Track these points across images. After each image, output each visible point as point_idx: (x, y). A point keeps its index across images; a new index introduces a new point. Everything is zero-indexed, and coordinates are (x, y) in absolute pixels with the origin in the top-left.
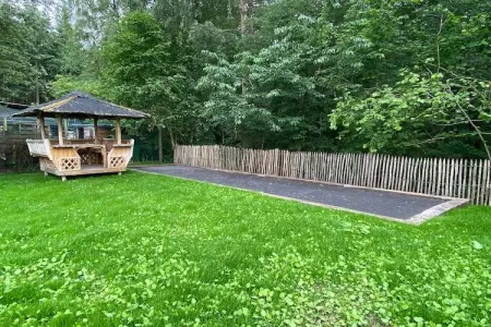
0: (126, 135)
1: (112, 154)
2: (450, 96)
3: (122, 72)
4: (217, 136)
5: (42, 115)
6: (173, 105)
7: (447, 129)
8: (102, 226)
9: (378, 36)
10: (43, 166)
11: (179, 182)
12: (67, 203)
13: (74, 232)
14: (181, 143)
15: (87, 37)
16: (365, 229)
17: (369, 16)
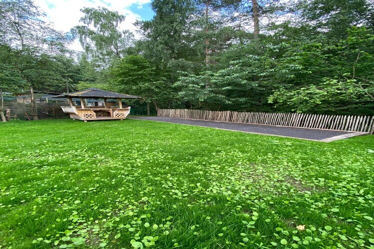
0: (124, 105)
1: (116, 112)
2: (361, 89)
3: (123, 80)
4: (187, 105)
5: (71, 97)
6: (156, 94)
7: (356, 103)
8: (109, 139)
9: (307, 64)
10: (72, 117)
11: (160, 124)
12: (87, 130)
13: (91, 141)
14: (162, 108)
15: (99, 66)
16: (289, 143)
17: (301, 55)
